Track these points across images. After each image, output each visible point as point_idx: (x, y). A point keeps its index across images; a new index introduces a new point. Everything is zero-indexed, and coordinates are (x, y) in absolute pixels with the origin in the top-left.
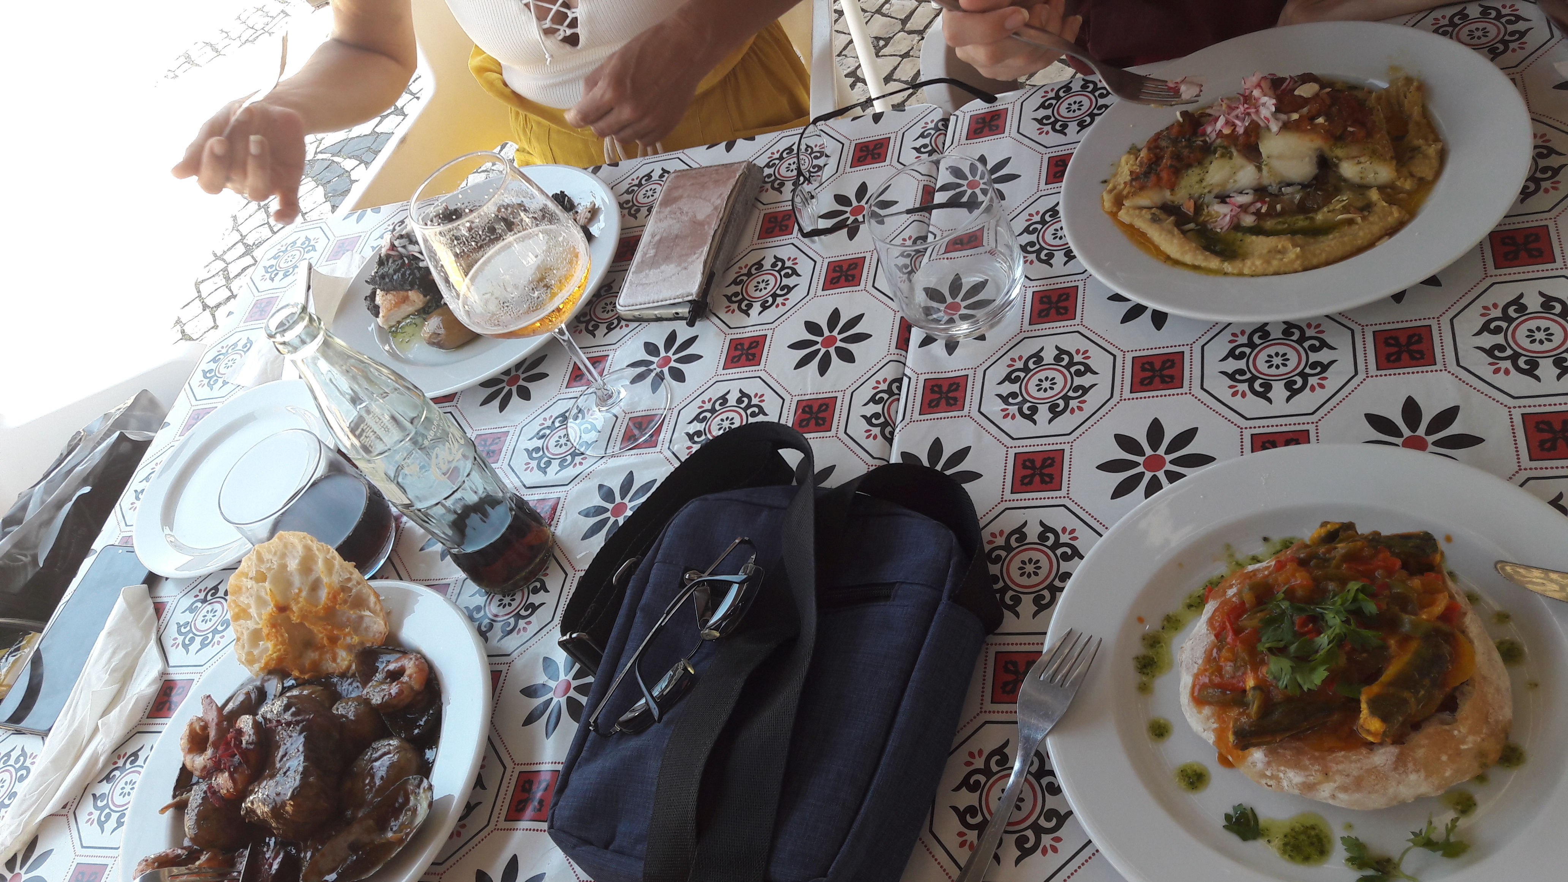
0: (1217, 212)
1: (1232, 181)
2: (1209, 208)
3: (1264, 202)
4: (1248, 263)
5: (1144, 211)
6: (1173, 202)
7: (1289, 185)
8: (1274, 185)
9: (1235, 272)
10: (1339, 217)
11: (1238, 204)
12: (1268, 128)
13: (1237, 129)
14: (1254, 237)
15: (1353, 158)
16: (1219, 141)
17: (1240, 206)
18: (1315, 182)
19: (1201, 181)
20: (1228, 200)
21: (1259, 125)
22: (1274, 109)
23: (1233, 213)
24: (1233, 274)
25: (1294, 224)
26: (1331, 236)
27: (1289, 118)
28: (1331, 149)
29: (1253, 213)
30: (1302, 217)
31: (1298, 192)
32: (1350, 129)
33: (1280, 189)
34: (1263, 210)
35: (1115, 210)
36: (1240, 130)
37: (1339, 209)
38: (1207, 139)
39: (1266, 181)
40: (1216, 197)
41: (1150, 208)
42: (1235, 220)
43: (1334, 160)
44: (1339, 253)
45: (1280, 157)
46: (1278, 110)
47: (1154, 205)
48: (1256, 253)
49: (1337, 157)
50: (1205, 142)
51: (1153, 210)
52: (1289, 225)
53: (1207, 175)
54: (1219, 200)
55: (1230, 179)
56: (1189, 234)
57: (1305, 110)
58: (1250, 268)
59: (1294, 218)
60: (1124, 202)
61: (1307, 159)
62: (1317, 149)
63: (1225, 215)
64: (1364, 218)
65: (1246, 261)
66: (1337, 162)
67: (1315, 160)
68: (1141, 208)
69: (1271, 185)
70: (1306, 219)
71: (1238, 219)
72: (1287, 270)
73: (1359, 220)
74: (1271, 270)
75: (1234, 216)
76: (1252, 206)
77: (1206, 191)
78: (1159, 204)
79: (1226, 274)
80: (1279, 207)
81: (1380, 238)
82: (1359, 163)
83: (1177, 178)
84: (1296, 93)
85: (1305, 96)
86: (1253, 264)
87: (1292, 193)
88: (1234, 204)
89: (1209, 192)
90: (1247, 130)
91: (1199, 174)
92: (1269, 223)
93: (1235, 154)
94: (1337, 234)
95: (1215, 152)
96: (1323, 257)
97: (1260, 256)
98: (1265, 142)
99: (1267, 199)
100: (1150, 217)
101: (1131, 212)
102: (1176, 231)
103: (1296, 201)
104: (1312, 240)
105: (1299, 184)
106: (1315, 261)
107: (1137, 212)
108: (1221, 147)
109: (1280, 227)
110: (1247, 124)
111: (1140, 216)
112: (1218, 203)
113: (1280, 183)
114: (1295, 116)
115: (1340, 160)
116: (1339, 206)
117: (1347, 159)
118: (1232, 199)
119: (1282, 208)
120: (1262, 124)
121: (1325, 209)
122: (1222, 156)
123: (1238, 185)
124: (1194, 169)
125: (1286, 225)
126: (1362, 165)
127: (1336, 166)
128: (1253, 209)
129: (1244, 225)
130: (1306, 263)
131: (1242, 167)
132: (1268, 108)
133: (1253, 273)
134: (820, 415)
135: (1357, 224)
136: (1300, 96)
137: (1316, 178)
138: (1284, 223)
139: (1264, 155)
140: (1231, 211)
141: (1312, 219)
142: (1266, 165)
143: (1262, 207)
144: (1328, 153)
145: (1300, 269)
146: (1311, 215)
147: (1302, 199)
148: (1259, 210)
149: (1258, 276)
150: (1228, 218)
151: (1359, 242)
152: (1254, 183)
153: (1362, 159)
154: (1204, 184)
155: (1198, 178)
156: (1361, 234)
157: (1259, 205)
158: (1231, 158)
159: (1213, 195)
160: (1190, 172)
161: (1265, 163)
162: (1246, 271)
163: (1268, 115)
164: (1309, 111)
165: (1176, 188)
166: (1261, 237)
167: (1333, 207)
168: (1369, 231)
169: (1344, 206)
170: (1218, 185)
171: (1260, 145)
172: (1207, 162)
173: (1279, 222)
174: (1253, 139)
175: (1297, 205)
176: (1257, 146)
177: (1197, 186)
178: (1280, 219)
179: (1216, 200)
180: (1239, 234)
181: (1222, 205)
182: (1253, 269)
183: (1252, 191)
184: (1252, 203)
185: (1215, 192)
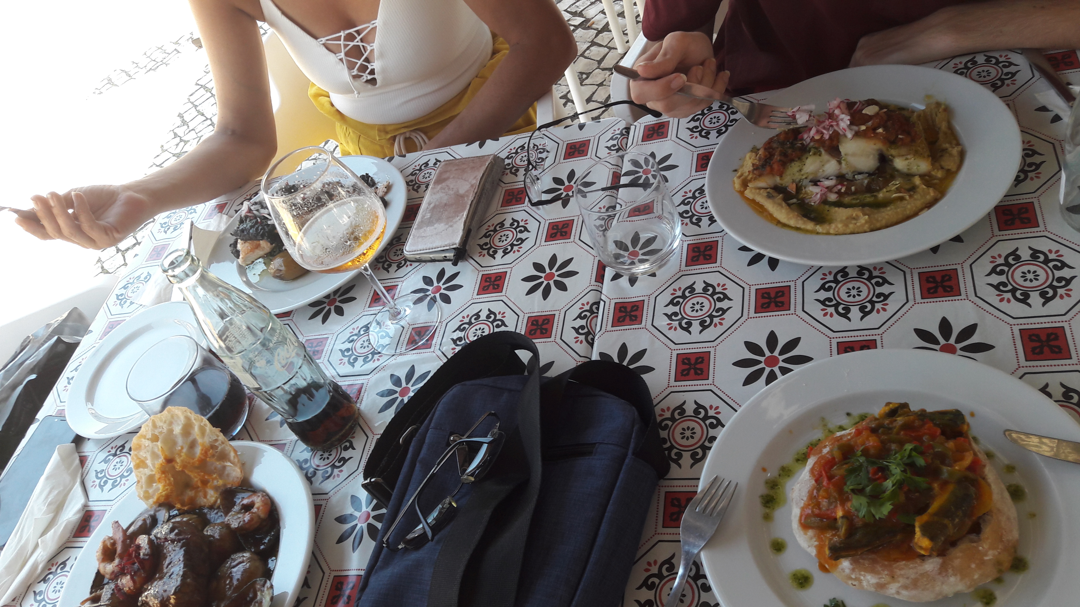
0: (811, 192)
1: (821, 171)
2: (807, 189)
3: (843, 185)
4: (833, 226)
5: (762, 190)
6: (782, 185)
7: (860, 173)
8: (850, 173)
9: (824, 232)
10: (894, 195)
11: (826, 186)
12: (845, 136)
13: (824, 135)
14: (837, 209)
15: (903, 156)
16: (812, 144)
17: (827, 188)
18: (876, 172)
19: (800, 170)
20: (819, 183)
21: (839, 133)
22: (849, 123)
23: (823, 192)
24: (823, 234)
25: (864, 200)
26: (889, 208)
27: (859, 129)
28: (887, 150)
29: (836, 193)
30: (869, 195)
31: (866, 178)
32: (900, 136)
33: (854, 176)
34: (843, 191)
35: (742, 189)
36: (827, 137)
37: (894, 190)
38: (804, 142)
39: (844, 171)
40: (811, 181)
41: (766, 189)
42: (824, 197)
43: (890, 157)
44: (895, 220)
45: (854, 155)
46: (852, 123)
47: (768, 187)
48: (838, 219)
49: (891, 155)
50: (802, 144)
51: (768, 190)
52: (861, 200)
53: (804, 167)
54: (813, 183)
55: (820, 169)
56: (792, 206)
57: (870, 123)
58: (834, 229)
59: (864, 196)
60: (749, 185)
61: (872, 156)
62: (878, 150)
63: (817, 194)
64: (911, 196)
65: (832, 224)
66: (892, 158)
67: (877, 157)
68: (760, 188)
69: (847, 174)
70: (872, 196)
71: (826, 197)
72: (859, 231)
73: (907, 197)
74: (848, 231)
75: (824, 194)
76: (835, 188)
77: (804, 177)
78: (772, 186)
79: (818, 233)
80: (853, 188)
81: (921, 210)
82: (907, 159)
83: (784, 168)
84: (864, 112)
85: (869, 114)
86: (837, 227)
87: (862, 179)
88: (823, 187)
89: (806, 178)
90: (830, 138)
91: (799, 166)
92: (846, 199)
93: (823, 152)
94: (892, 207)
95: (810, 151)
96: (884, 222)
97: (841, 221)
98: (844, 144)
99: (845, 183)
100: (766, 194)
101: (753, 191)
102: (784, 204)
103: (865, 185)
104: (876, 211)
105: (867, 173)
106: (878, 225)
107: (758, 191)
108: (814, 148)
109: (854, 202)
110: (831, 133)
111: (759, 194)
112: (812, 186)
113: (853, 172)
114: (863, 128)
115: (894, 157)
116: (894, 188)
117: (899, 156)
118: (822, 182)
119: (856, 189)
120: (841, 133)
121: (885, 190)
122: (815, 154)
123: (825, 173)
124: (795, 162)
125: (859, 200)
126: (908, 161)
127: (892, 161)
128: (835, 190)
129: (830, 200)
130: (872, 226)
131: (828, 161)
132: (845, 122)
133: (836, 233)
134: (544, 327)
135: (906, 200)
136: (866, 114)
137: (878, 169)
138: (857, 199)
139: (843, 154)
140: (821, 191)
141: (875, 196)
142: (844, 160)
143: (842, 188)
144: (886, 153)
145: (868, 230)
146: (875, 194)
147: (869, 183)
148: (840, 190)
149: (839, 234)
150: (819, 196)
151: (908, 212)
152: (836, 172)
153: (909, 157)
154: (803, 172)
155: (797, 169)
156: (909, 206)
157: (839, 187)
158: (820, 155)
159: (808, 180)
160: (793, 164)
161: (843, 158)
162: (832, 231)
163: (845, 127)
164: (873, 124)
165: (784, 175)
166: (841, 208)
167: (888, 189)
168: (913, 205)
169: (897, 188)
170: (812, 173)
171: (840, 147)
172: (804, 157)
173: (854, 199)
174: (835, 143)
175: (866, 187)
176: (838, 146)
177: (797, 174)
178: (854, 197)
179: (810, 183)
180: (827, 207)
181: (815, 187)
182: (837, 230)
183: (834, 178)
184: (835, 186)
185: (811, 177)
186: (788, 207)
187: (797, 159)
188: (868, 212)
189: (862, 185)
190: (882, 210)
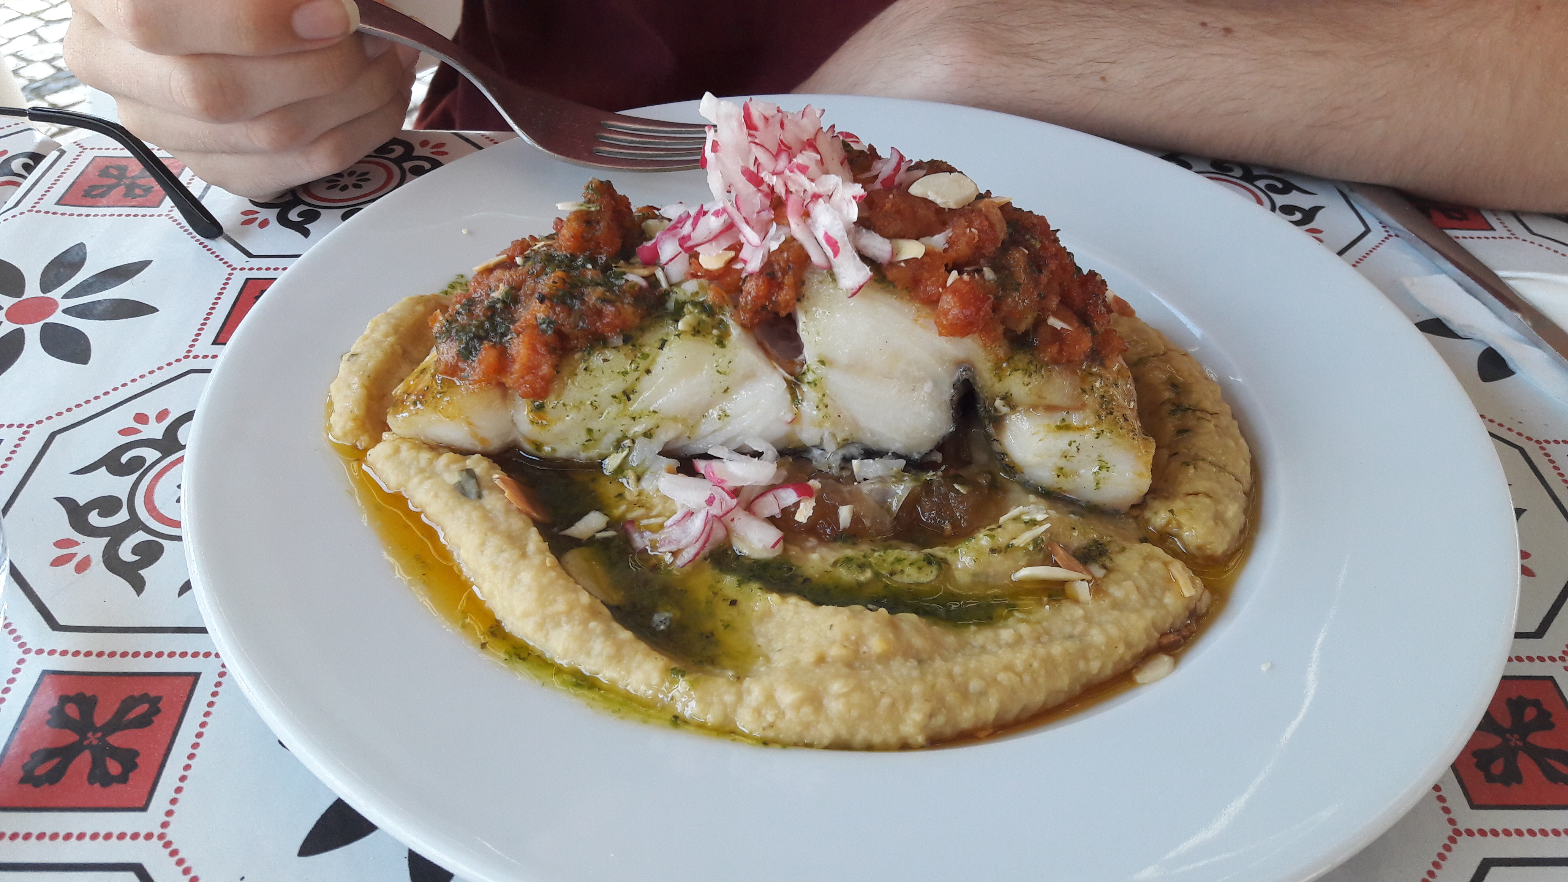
0: (666, 499)
1: (714, 413)
2: (645, 484)
3: (804, 491)
4: (754, 691)
5: (446, 458)
6: (538, 446)
7: (870, 453)
8: (830, 447)
9: (711, 718)
10: (1026, 572)
11: (731, 484)
12: (830, 272)
13: (744, 254)
14: (774, 598)
15: (1051, 408)
16: (691, 287)
17: (735, 492)
18: (938, 457)
19: (628, 395)
20: (701, 465)
21: (808, 257)
22: (853, 213)
23: (715, 510)
24: (702, 726)
25: (892, 574)
26: (1006, 634)
27: (895, 252)
29: (772, 520)
30: (914, 555)
31: (899, 479)
32: (1055, 322)
33: (847, 461)
34: (803, 515)
35: (358, 438)
36: (754, 263)
37: (1025, 548)
38: (660, 274)
39: (808, 435)
40: (666, 453)
41: (465, 453)
42: (719, 533)
43: (998, 403)
45: (856, 367)
46: (864, 223)
47: (479, 449)
48: (780, 661)
49: (1007, 398)
50: (652, 280)
51: (471, 462)
52: (877, 575)
53: (646, 379)
54: (674, 463)
55: (710, 406)
56: (573, 557)
57: (939, 241)
59: (893, 554)
60: (390, 420)
61: (928, 387)
62: (959, 364)
63: (690, 514)
65: (747, 682)
66: (1005, 410)
67: (948, 392)
68: (437, 448)
69: (820, 447)
71: (728, 532)
73: (1083, 590)
74: (826, 732)
75: (719, 518)
76: (770, 498)
77: (638, 428)
78: (495, 444)
80: (845, 514)
81: (1145, 657)
82: (1064, 427)
83: (557, 369)
84: (916, 190)
85: (939, 201)
86: (770, 698)
87: (881, 479)
88: (719, 483)
89: (648, 435)
90: (768, 271)
91: (625, 373)
92: (815, 556)
93: (735, 331)
94: (1024, 629)
95: (677, 315)
96: (991, 707)
97: (793, 674)
98: (818, 312)
99: (815, 484)
100: (453, 478)
101: (406, 452)
102: (534, 539)
103: (895, 505)
104: (950, 639)
105: (897, 456)
106: (967, 717)
107: (425, 457)
108: (695, 304)
109: (846, 575)
110: (774, 246)
111: (428, 473)
112: (670, 471)
113: (846, 443)
114: (913, 250)
115: (1013, 407)
116: (1025, 538)
117: (1035, 407)
118: (714, 464)
119: (856, 519)
120: (816, 258)
121: (983, 540)
122: (697, 331)
123: (733, 428)
124: (609, 354)
125: (868, 574)
126: (1068, 437)
127: (998, 421)
128: (771, 506)
129: (746, 552)
130: (940, 720)
131: (750, 376)
132: (839, 209)
133: (771, 734)
135: (1076, 601)
136: (925, 201)
137: (940, 447)
138: (862, 567)
139: (809, 354)
140: (710, 501)
141: (942, 564)
142: (814, 384)
143: (797, 505)
144: (985, 382)
145: (920, 739)
146: (938, 551)
147: (911, 503)
148: (788, 513)
149: (785, 745)
150: (697, 525)
151: (1095, 666)
152: (779, 430)
153: (1075, 419)
154: (635, 406)
155: (615, 385)
156: (1097, 636)
157: (789, 497)
158: (721, 342)
159: (657, 445)
160: (596, 360)
161: (810, 377)
162: (745, 721)
163: (839, 233)
164: (951, 242)
165: (551, 402)
166: (793, 600)
167: (1002, 539)
168: (1113, 630)
169: (1036, 541)
170: (675, 419)
171: (802, 321)
172: (650, 340)
173: (848, 560)
174: (784, 295)
175: (897, 518)
176: (791, 320)
177: (612, 409)
178: (849, 552)
179: (666, 462)
180: (729, 581)
181: (682, 478)
182: (770, 718)
183: (770, 452)
184: (771, 488)
185: (665, 436)
186: (550, 560)
187: (618, 341)
188: (918, 642)
189: (883, 504)
190: (979, 637)
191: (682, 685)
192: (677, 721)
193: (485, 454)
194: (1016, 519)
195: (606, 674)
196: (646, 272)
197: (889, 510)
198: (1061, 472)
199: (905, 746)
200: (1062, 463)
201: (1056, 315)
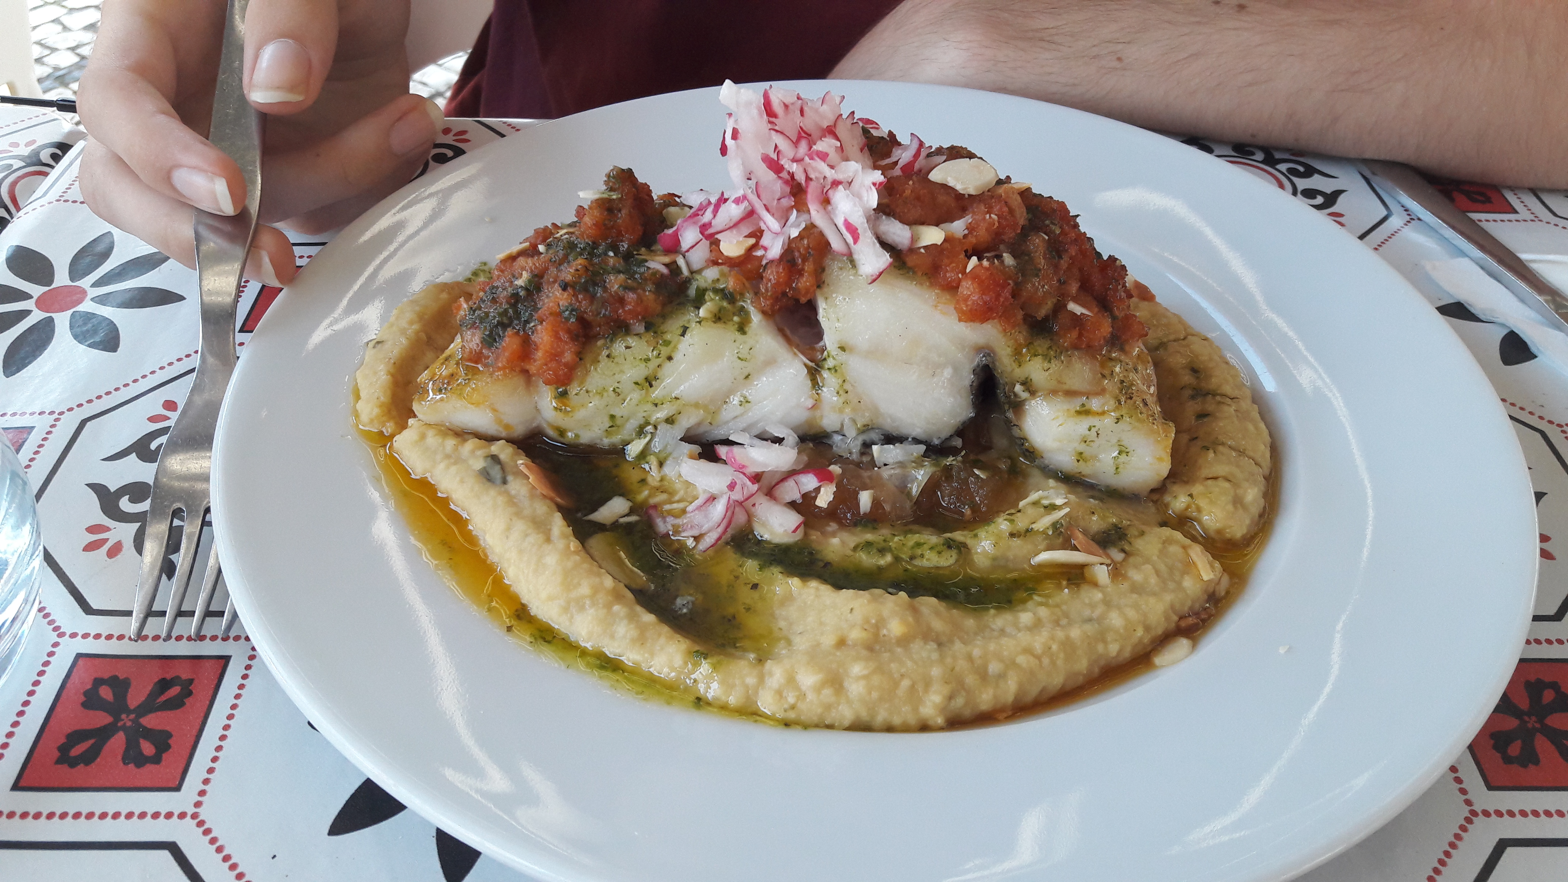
0: (688, 484)
1: (735, 400)
2: (668, 470)
3: (825, 477)
4: (776, 673)
5: (471, 444)
6: (562, 432)
7: (890, 439)
8: (851, 432)
9: (733, 700)
10: (1045, 556)
11: (752, 469)
12: (850, 260)
13: (765, 241)
14: (795, 583)
15: (1070, 394)
16: (711, 274)
17: (756, 478)
18: (958, 442)
19: (650, 381)
20: (722, 451)
21: (828, 244)
22: (873, 199)
23: (737, 495)
24: (724, 708)
25: (912, 558)
26: (1025, 617)
27: (914, 239)
28: (1017, 354)
29: (793, 505)
30: (934, 539)
31: (918, 464)
32: (1075, 308)
33: (867, 446)
34: (824, 499)
35: (389, 428)
36: (774, 248)
37: (1044, 532)
38: (681, 262)
39: (829, 420)
40: (687, 439)
41: (490, 439)
42: (741, 518)
43: (1018, 388)
44: (1057, 681)
45: (876, 353)
46: (884, 209)
47: (504, 434)
48: (801, 643)
49: (1027, 384)
50: (673, 268)
51: (496, 448)
52: (897, 559)
53: (668, 365)
54: (696, 449)
55: (731, 392)
56: (597, 542)
57: (958, 227)
58: (779, 693)
59: (913, 539)
60: (416, 407)
61: (948, 372)
62: (979, 349)
63: (712, 498)
64: (1116, 572)
65: (769, 664)
66: (1024, 395)
67: (968, 378)
68: (462, 434)
69: (840, 432)
70: (950, 545)
71: (750, 517)
72: (897, 720)
73: (1101, 573)
74: (846, 714)
75: (741, 504)
76: (790, 483)
77: (661, 414)
78: (519, 430)
80: (865, 499)
81: (1165, 641)
82: (1084, 412)
83: (580, 356)
84: (935, 176)
85: (959, 187)
86: (791, 680)
87: (901, 465)
88: (740, 469)
89: (670, 421)
90: (789, 257)
91: (647, 360)
92: (835, 541)
93: (756, 317)
94: (1043, 612)
95: (698, 302)
96: (1010, 689)
97: (814, 656)
98: (839, 299)
99: (835, 469)
100: (479, 464)
101: (432, 439)
102: (558, 524)
103: (915, 490)
104: (970, 622)
105: (917, 441)
106: (986, 699)
107: (450, 443)
108: (716, 291)
109: (867, 560)
110: (794, 233)
111: (454, 459)
112: (692, 457)
113: (867, 428)
114: (932, 236)
115: (1033, 393)
116: (1045, 522)
117: (1054, 392)
118: (735, 449)
119: (876, 503)
120: (836, 244)
121: (1002, 525)
122: (718, 318)
123: (754, 414)
124: (631, 341)
125: (889, 558)
126: (1088, 421)
127: (1018, 406)
128: (791, 491)
129: (767, 536)
130: (959, 702)
131: (770, 362)
132: (859, 196)
133: (792, 715)
135: (1095, 584)
136: (945, 187)
137: (961, 431)
138: (882, 551)
139: (830, 340)
140: (732, 486)
141: (962, 549)
142: (834, 370)
143: (817, 490)
144: (1005, 362)
145: (940, 721)
146: (958, 536)
147: (931, 488)
148: (809, 498)
149: (806, 726)
150: (719, 509)
151: (1113, 649)
152: (800, 416)
153: (1095, 404)
154: (657, 393)
155: (639, 372)
156: (1115, 620)
157: (809, 482)
158: (741, 329)
159: (679, 431)
160: (619, 347)
161: (830, 363)
162: (766, 703)
163: (859, 220)
164: (970, 228)
165: (574, 389)
166: (814, 584)
167: (1022, 523)
168: (1131, 614)
169: (1055, 525)
170: (697, 405)
171: (822, 307)
172: (672, 327)
173: (868, 544)
174: (805, 282)
175: (917, 503)
176: (811, 307)
177: (635, 395)
178: (869, 537)
179: (687, 448)
180: (751, 565)
181: (704, 464)
182: (791, 700)
183: (791, 438)
184: (792, 473)
185: (686, 422)
186: (574, 544)
187: (640, 328)
188: (938, 625)
189: (903, 489)
190: (999, 620)
191: (705, 667)
192: (700, 702)
193: (509, 440)
194: (1035, 503)
195: (630, 657)
196: (667, 259)
197: (909, 494)
198: (1080, 457)
199: (924, 728)
200: (1082, 447)
201: (1076, 300)
